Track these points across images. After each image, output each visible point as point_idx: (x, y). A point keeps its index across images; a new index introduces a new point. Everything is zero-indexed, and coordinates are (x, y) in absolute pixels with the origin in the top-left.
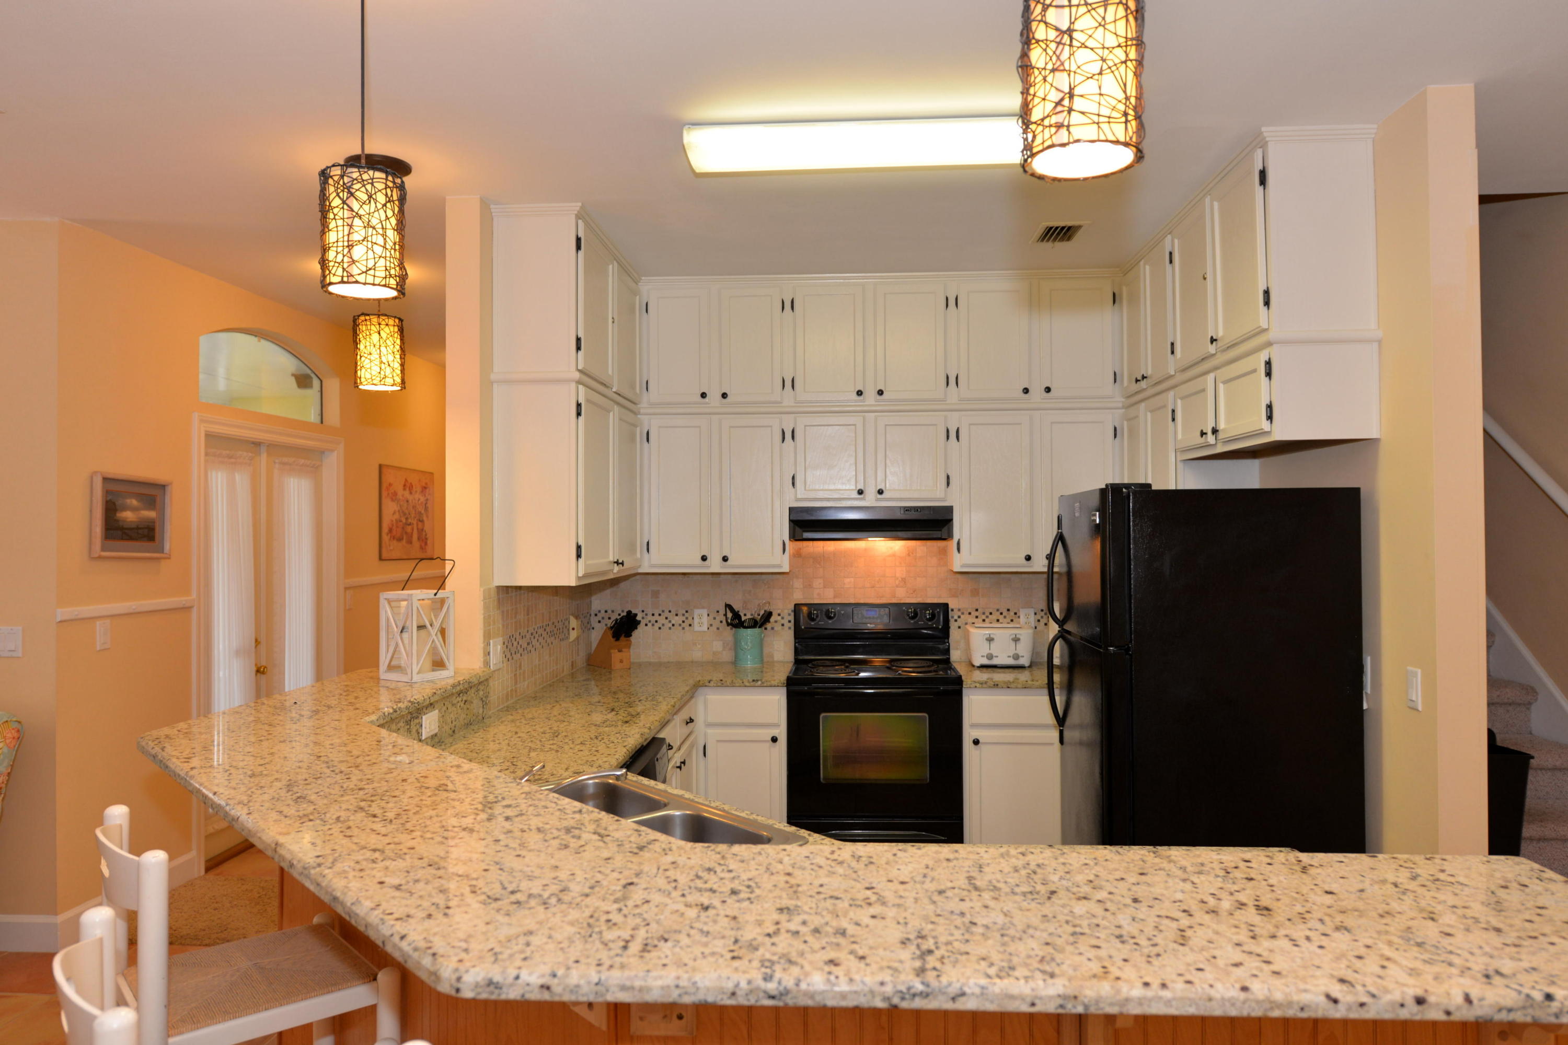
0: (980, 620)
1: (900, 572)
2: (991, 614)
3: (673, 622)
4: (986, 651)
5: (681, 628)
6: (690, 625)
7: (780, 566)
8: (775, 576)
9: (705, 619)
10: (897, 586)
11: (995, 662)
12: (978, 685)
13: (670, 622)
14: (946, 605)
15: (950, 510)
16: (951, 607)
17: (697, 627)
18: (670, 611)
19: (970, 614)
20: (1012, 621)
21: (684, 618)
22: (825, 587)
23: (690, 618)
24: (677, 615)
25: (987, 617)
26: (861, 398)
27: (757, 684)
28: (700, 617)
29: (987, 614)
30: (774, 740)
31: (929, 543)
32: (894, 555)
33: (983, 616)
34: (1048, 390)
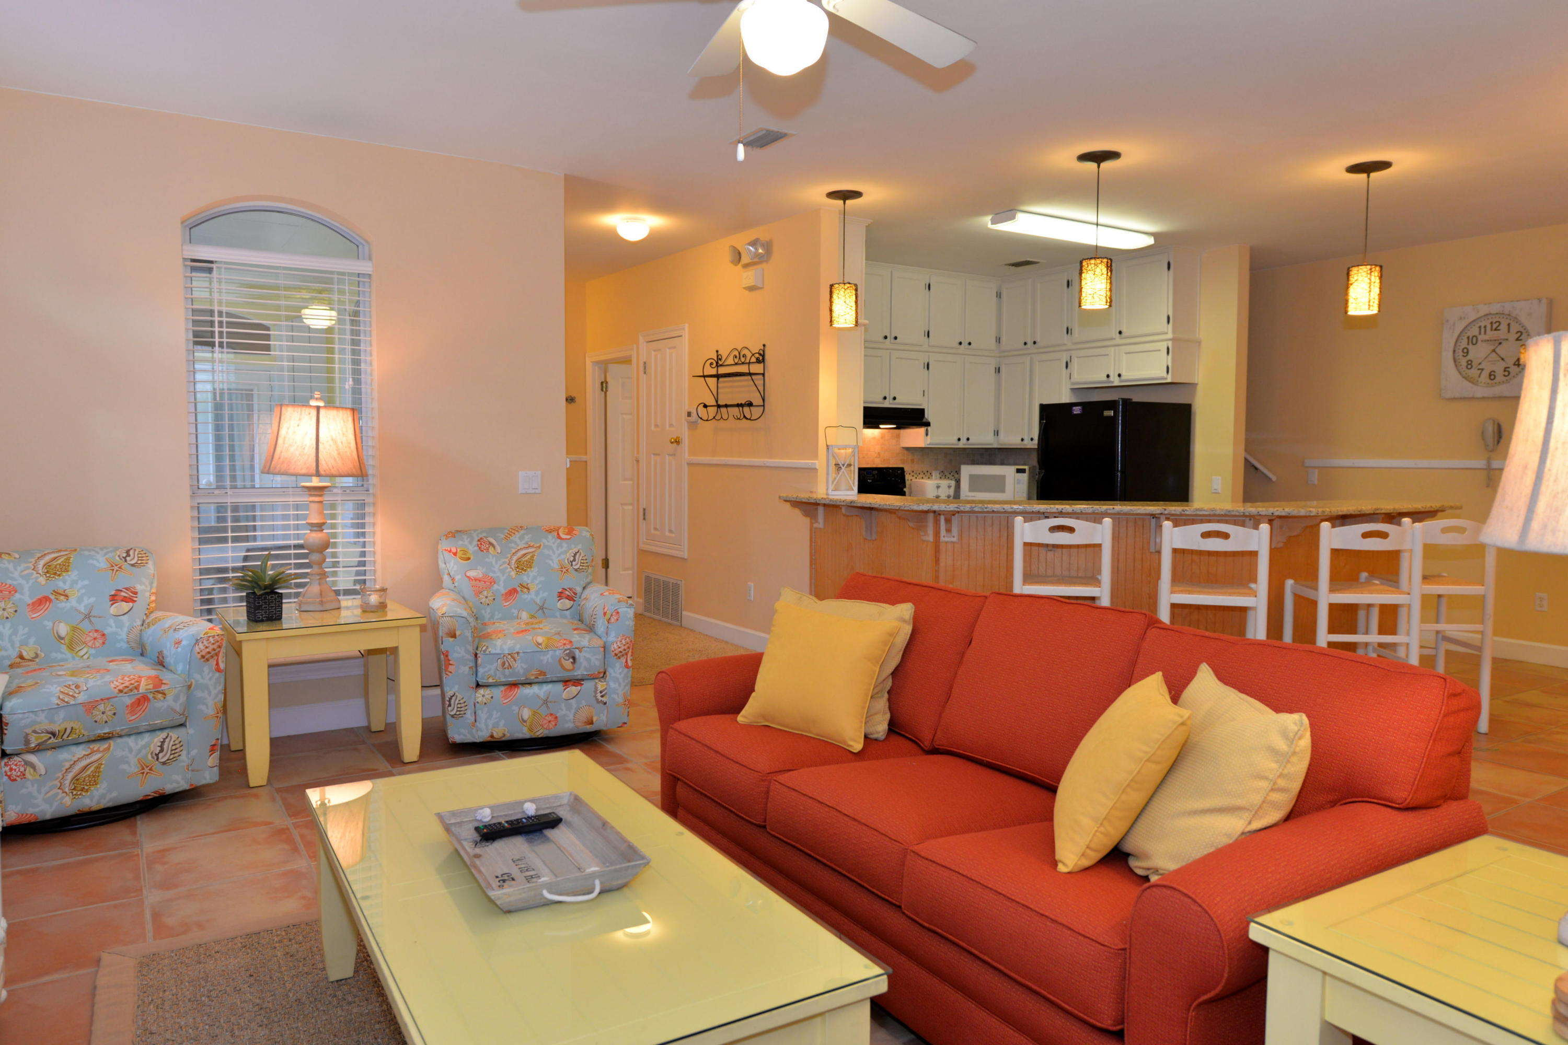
4: (935, 494)
10: (876, 457)
15: (924, 409)
16: (905, 470)
26: (886, 340)
33: (917, 474)
34: (970, 344)
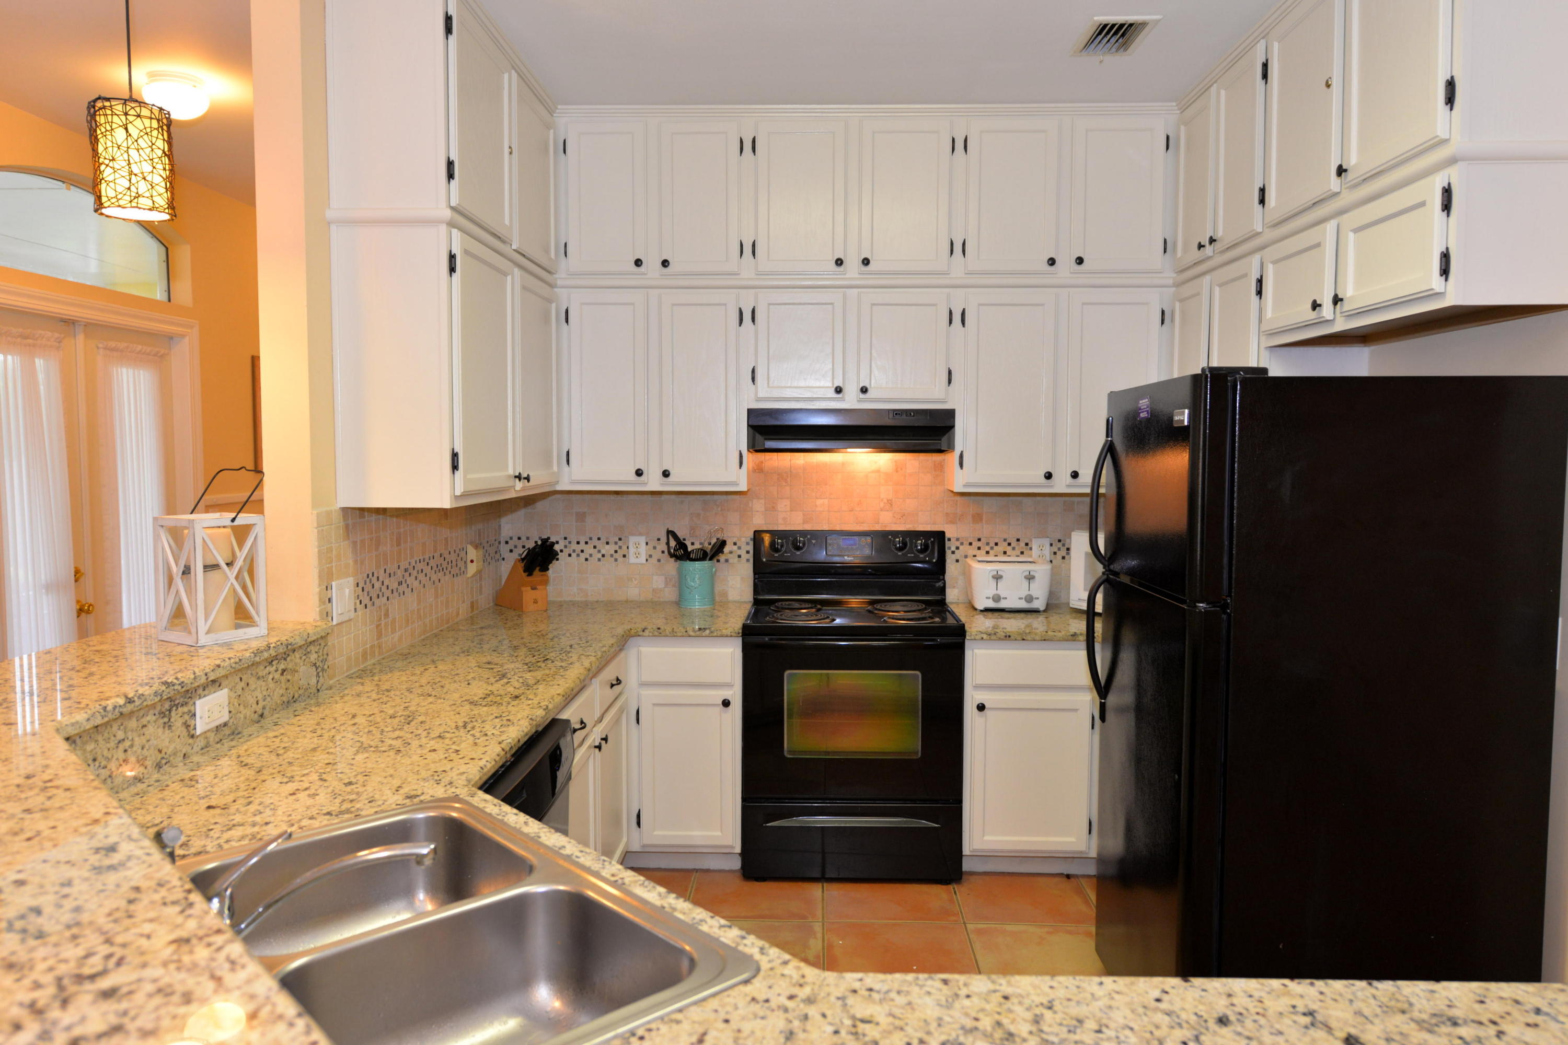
0: (983, 552)
1: (886, 492)
2: (996, 544)
3: (603, 552)
4: (991, 592)
5: (613, 559)
6: (624, 556)
7: (737, 484)
8: (730, 497)
9: (643, 549)
10: (882, 510)
11: (1003, 604)
12: (985, 636)
13: (599, 551)
14: (943, 533)
15: (951, 414)
16: (947, 535)
17: (632, 559)
18: (599, 539)
19: (971, 544)
20: (1022, 553)
21: (616, 548)
22: (791, 510)
23: (624, 547)
24: (607, 543)
25: (992, 548)
26: (841, 268)
27: (704, 634)
28: (637, 545)
29: (992, 544)
30: (726, 703)
31: (922, 456)
32: (878, 471)
33: (984, 545)
34: (1080, 261)
